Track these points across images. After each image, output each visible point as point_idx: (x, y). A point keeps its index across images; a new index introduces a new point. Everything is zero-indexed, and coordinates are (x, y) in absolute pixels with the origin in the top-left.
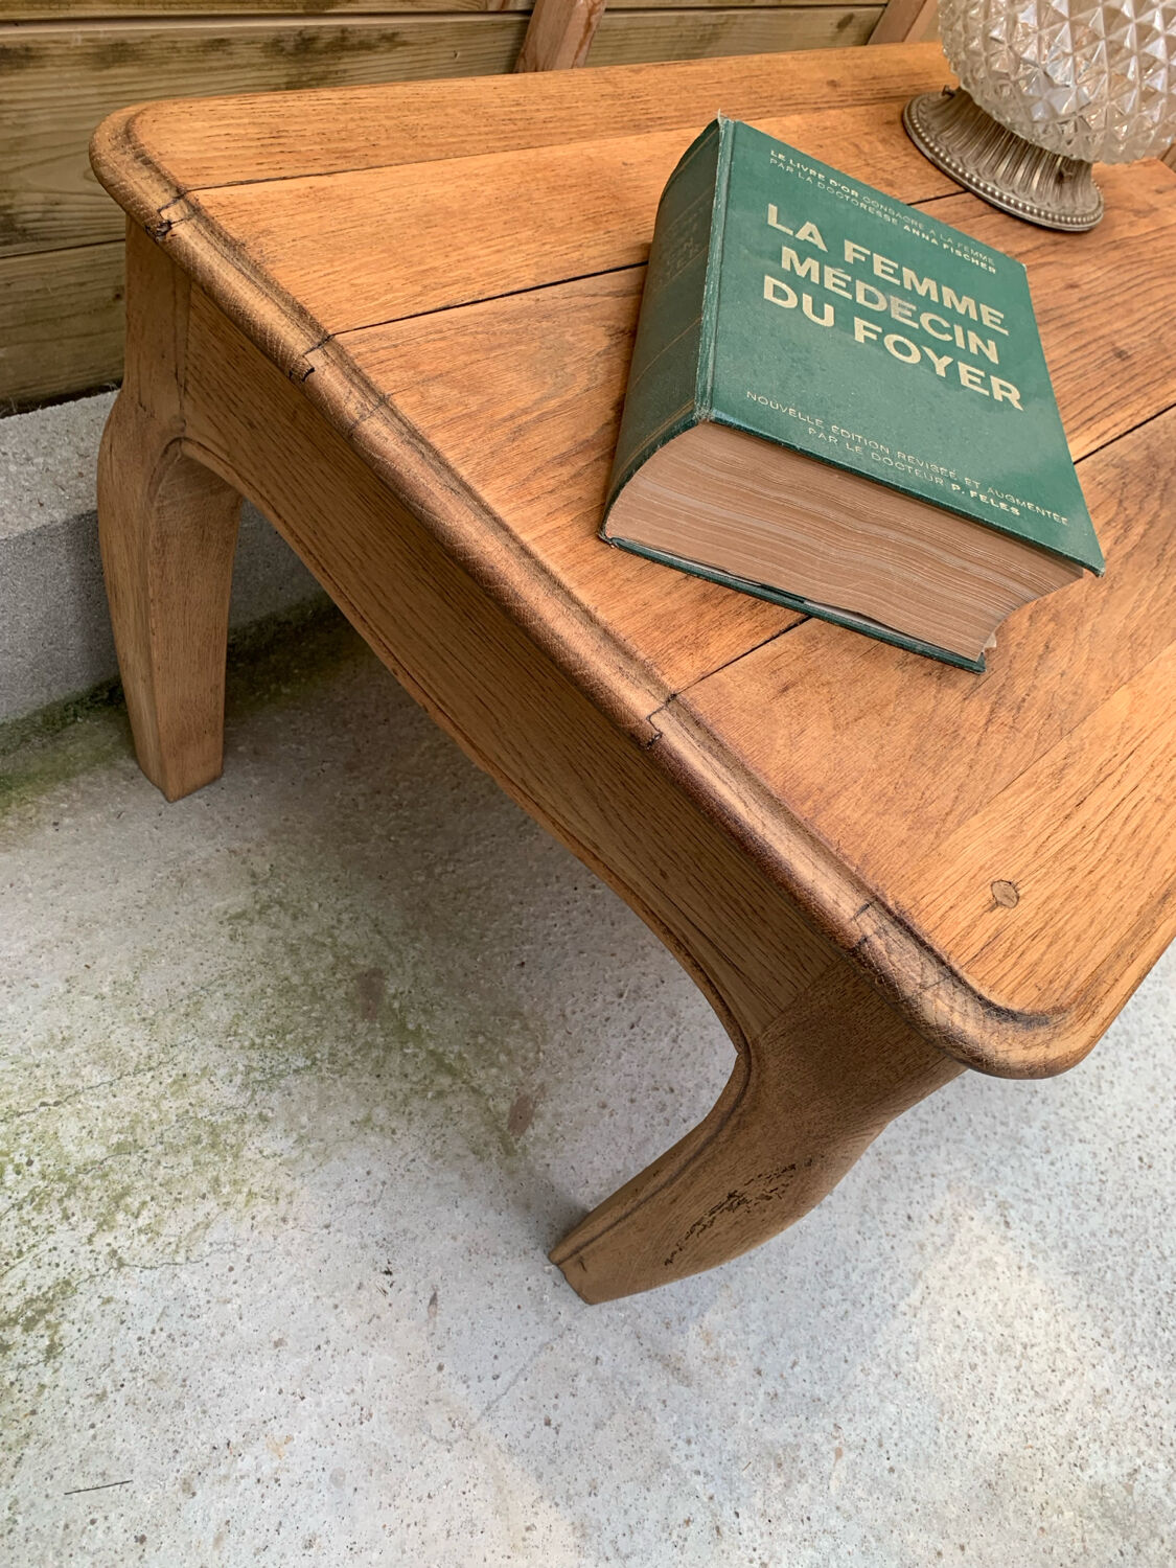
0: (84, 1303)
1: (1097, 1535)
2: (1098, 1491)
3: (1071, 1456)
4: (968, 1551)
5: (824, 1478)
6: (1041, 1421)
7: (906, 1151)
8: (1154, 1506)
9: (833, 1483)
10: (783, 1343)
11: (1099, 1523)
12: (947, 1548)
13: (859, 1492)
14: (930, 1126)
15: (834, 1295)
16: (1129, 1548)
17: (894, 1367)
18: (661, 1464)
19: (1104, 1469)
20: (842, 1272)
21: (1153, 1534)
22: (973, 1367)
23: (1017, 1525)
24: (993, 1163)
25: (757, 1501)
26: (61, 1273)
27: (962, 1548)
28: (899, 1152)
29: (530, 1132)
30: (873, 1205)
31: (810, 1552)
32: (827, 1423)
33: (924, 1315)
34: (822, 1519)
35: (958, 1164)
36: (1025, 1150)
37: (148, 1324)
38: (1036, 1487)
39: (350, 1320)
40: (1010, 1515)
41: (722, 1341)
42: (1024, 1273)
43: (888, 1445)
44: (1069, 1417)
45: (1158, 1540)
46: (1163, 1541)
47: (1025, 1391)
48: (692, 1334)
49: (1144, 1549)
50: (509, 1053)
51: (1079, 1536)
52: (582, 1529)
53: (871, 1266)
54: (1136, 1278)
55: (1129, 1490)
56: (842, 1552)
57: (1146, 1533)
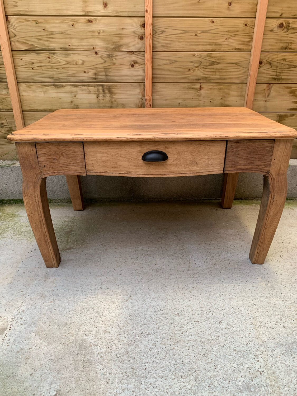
0: (5, 239)
1: (73, 345)
2: (84, 341)
3: (86, 333)
4: (50, 327)
5: (45, 302)
6: (89, 325)
7: (121, 282)
8: (91, 352)
9: (45, 304)
10: (64, 287)
11: (77, 344)
12: (48, 323)
13: (47, 308)
14: (132, 282)
15: (80, 288)
16: (76, 352)
17: (75, 301)
18: (29, 285)
19: (90, 339)
20: (85, 286)
21: (84, 355)
22: (88, 310)
23: (62, 332)
24: (137, 293)
25: (33, 297)
26: (7, 236)
27: (50, 326)
28: (120, 281)
29: (67, 251)
30: (104, 283)
31: (30, 307)
32: (55, 298)
33: (90, 299)
34: (37, 305)
35: (129, 289)
36: (149, 296)
37: (7, 243)
38: (74, 330)
39: (22, 253)
40: (64, 329)
41: (56, 281)
42: (119, 308)
43: (59, 307)
44: (96, 329)
45: (84, 357)
46: (84, 358)
47: (93, 320)
48: (53, 278)
49: (79, 355)
50: (77, 243)
51: (70, 342)
52: (11, 283)
53: (92, 289)
54: (144, 326)
55: (90, 346)
56: (33, 310)
57: (83, 354)
